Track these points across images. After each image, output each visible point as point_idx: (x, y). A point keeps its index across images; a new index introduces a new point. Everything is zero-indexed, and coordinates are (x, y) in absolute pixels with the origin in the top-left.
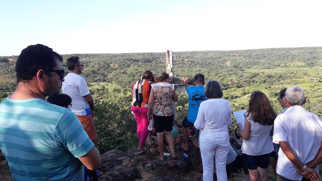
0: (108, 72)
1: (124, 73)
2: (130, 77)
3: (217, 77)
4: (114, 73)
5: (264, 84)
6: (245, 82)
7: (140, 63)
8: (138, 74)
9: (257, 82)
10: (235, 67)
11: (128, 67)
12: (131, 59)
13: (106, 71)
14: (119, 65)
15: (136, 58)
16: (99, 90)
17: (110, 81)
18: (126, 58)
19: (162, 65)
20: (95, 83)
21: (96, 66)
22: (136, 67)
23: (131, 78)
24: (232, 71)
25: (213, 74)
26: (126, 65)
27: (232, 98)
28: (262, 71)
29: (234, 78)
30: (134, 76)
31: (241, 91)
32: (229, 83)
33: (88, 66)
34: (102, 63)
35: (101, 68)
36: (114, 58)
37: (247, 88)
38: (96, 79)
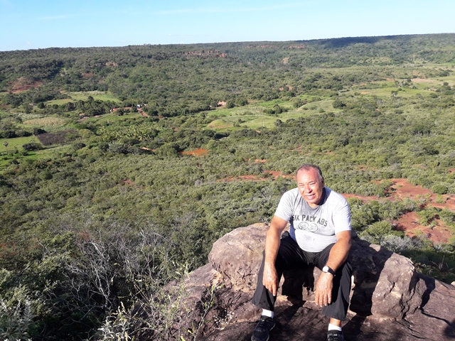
0: (103, 75)
1: (126, 77)
2: (135, 82)
3: (265, 80)
4: (110, 76)
5: (329, 90)
6: (304, 87)
7: (151, 60)
8: (148, 78)
9: (320, 87)
10: (293, 65)
11: (133, 66)
12: (139, 54)
13: (99, 73)
14: (120, 64)
15: (147, 52)
16: (83, 103)
17: (105, 89)
18: (131, 52)
19: (186, 63)
20: (80, 92)
21: (84, 66)
22: (145, 67)
23: (136, 84)
24: (288, 71)
25: (260, 77)
26: (129, 64)
27: (281, 112)
28: (329, 70)
29: (289, 81)
30: (142, 81)
31: (296, 101)
32: (282, 89)
33: (71, 67)
34: (93, 61)
35: (91, 68)
36: (112, 53)
37: (305, 96)
38: (82, 86)
